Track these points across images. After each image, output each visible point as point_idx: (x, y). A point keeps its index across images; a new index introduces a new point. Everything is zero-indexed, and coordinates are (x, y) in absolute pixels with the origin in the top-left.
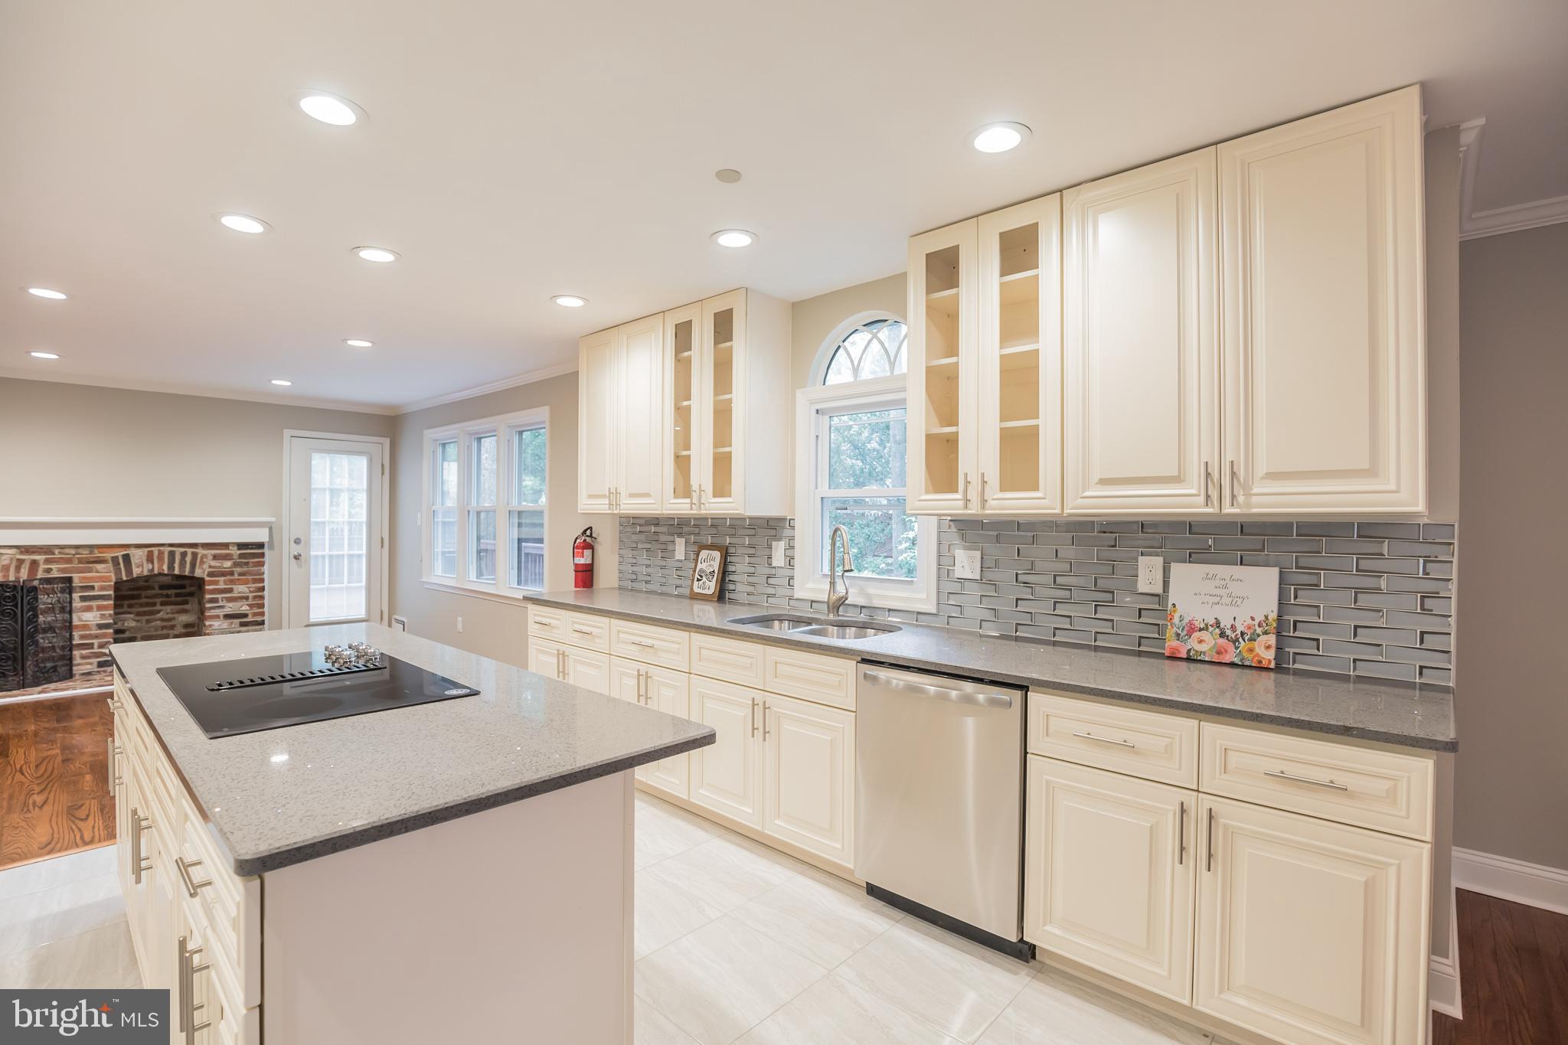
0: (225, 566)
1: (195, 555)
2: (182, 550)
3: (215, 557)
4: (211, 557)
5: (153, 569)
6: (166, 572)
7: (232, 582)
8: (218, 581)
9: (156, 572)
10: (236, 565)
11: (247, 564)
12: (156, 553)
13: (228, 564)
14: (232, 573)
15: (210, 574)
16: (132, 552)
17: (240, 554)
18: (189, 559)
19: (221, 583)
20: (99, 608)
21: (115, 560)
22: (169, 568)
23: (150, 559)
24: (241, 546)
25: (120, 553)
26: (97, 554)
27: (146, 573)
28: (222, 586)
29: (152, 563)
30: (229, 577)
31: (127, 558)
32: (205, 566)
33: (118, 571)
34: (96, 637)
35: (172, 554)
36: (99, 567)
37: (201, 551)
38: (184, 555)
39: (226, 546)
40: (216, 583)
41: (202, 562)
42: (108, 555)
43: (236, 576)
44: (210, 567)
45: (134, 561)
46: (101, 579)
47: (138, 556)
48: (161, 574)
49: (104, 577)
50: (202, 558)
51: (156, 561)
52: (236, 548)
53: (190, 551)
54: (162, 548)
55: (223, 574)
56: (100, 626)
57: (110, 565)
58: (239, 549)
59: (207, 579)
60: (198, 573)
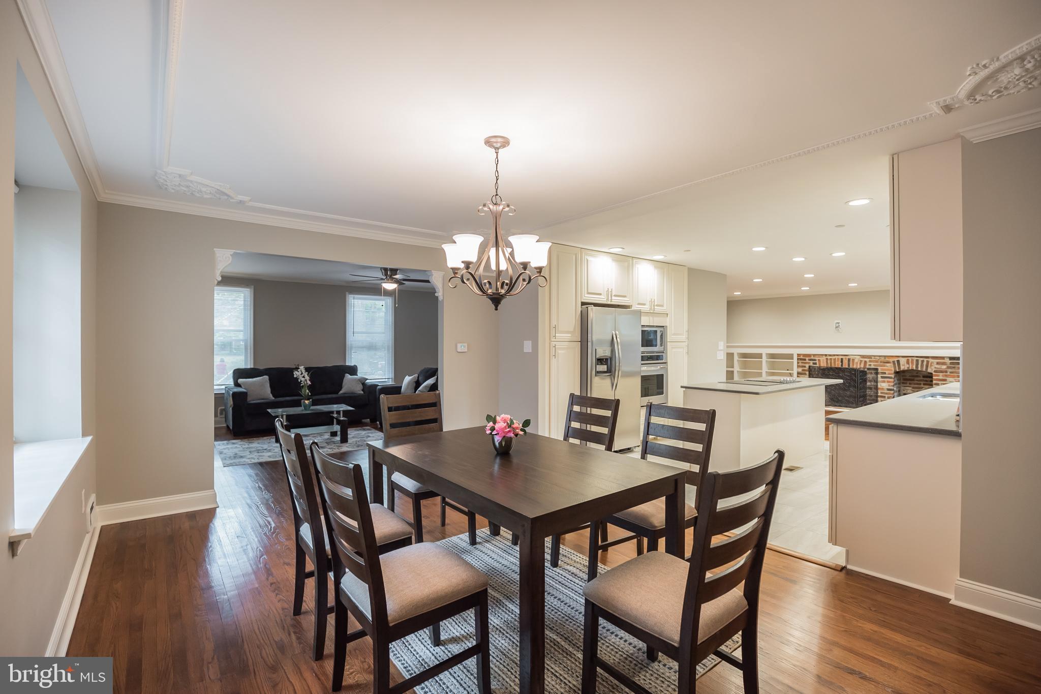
0: (943, 368)
1: (928, 362)
2: (922, 359)
3: (938, 363)
4: (935, 363)
5: (909, 368)
6: (915, 369)
7: (946, 376)
8: (939, 375)
9: (910, 368)
10: (948, 368)
11: (954, 367)
12: (910, 360)
13: (944, 367)
14: (946, 372)
15: (935, 372)
16: (900, 359)
17: (951, 362)
18: (925, 363)
19: (941, 376)
20: (888, 382)
21: (894, 362)
22: (916, 367)
23: (908, 362)
24: (951, 358)
25: (896, 359)
26: (887, 359)
27: (906, 369)
28: (941, 378)
29: (909, 364)
30: (944, 374)
31: (898, 361)
32: (933, 367)
33: (895, 367)
34: (887, 394)
35: (917, 361)
36: (888, 365)
37: (930, 360)
38: (923, 361)
39: (943, 358)
40: (938, 376)
41: (931, 365)
42: (891, 360)
43: (948, 373)
44: (935, 368)
45: (901, 363)
46: (888, 370)
47: (903, 361)
48: (913, 370)
49: (889, 369)
50: (931, 363)
51: (910, 364)
52: (948, 359)
53: (925, 360)
54: (913, 358)
55: (942, 372)
56: (888, 390)
57: (892, 364)
58: (950, 360)
59: (934, 373)
60: (929, 370)
